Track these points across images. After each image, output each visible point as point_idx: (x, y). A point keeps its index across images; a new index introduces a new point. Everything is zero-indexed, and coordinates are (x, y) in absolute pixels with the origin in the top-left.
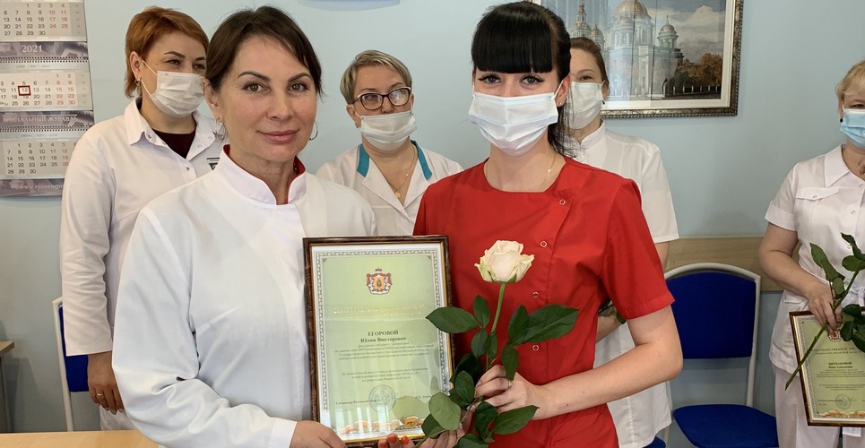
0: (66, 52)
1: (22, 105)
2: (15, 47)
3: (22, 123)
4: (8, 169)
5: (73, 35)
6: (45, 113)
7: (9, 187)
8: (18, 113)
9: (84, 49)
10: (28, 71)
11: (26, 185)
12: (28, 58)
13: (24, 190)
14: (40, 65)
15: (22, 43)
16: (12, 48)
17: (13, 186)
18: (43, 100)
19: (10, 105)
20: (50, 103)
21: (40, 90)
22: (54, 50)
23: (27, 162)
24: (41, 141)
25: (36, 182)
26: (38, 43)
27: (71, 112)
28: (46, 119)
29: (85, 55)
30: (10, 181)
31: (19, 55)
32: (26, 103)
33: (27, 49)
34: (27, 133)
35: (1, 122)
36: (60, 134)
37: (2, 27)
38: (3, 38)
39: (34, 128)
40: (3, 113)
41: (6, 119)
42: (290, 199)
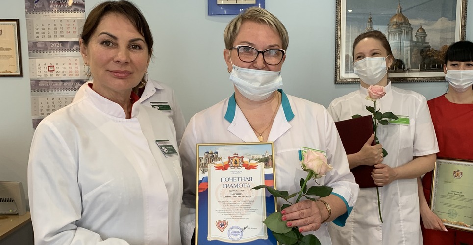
0: (75, 47)
1: (50, 76)
3: (49, 87)
4: (40, 112)
6: (62, 81)
8: (47, 81)
10: (53, 57)
12: (53, 50)
14: (60, 54)
15: (51, 42)
16: (46, 45)
18: (61, 74)
19: (43, 77)
20: (65, 75)
21: (60, 68)
22: (68, 45)
23: (51, 108)
24: (59, 97)
26: (60, 42)
27: (76, 80)
28: (63, 84)
31: (49, 48)
32: (52, 75)
33: (53, 45)
34: (52, 92)
35: (37, 86)
36: (70, 93)
37: (40, 33)
38: (41, 39)
39: (56, 89)
40: (39, 81)
41: (41, 84)
42: (132, 116)
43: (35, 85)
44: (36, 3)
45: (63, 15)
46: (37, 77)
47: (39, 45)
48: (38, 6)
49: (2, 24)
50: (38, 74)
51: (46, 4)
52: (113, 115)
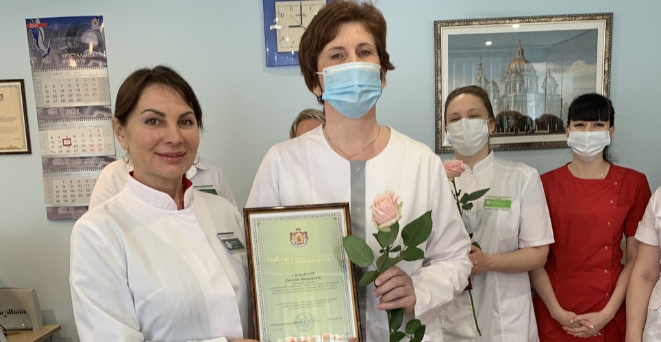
0: (96, 113)
1: (65, 153)
2: (60, 111)
3: (66, 166)
4: (56, 199)
5: (101, 101)
6: (81, 158)
7: (57, 213)
8: (63, 158)
9: (108, 111)
10: (69, 128)
11: (68, 210)
12: (69, 119)
13: (67, 214)
14: (78, 123)
15: (65, 108)
16: (58, 112)
17: (60, 211)
18: (80, 149)
19: (57, 153)
20: (85, 151)
21: (78, 141)
22: (87, 112)
23: (69, 193)
24: (79, 179)
25: (76, 208)
26: (76, 108)
27: (99, 157)
28: (82, 162)
29: (109, 116)
30: (58, 208)
31: (63, 116)
32: (68, 151)
33: (68, 112)
34: (69, 173)
35: (50, 165)
36: (91, 174)
37: (51, 97)
38: (52, 105)
39: (74, 169)
40: (53, 159)
41: (55, 163)
42: (185, 206)
43: (48, 164)
44: (44, 57)
45: (79, 73)
46: (49, 154)
47: (50, 112)
48: (46, 62)
49: (2, 87)
50: (51, 150)
51: (57, 59)
52: (161, 208)
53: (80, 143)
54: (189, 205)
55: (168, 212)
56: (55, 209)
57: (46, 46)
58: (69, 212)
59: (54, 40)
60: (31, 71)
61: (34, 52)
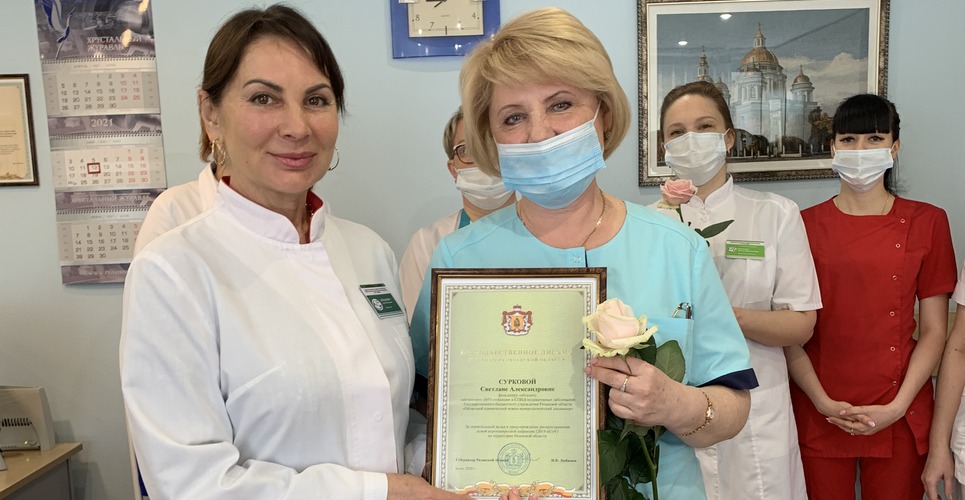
0: (138, 126)
1: (91, 184)
2: (84, 121)
3: (91, 203)
4: (76, 254)
5: (146, 106)
6: (115, 192)
7: (77, 274)
8: (87, 193)
9: (156, 121)
10: (97, 147)
11: (95, 270)
12: (97, 133)
13: (93, 276)
14: (111, 140)
15: (92, 117)
16: (81, 122)
17: (82, 272)
18: (114, 178)
19: (79, 184)
20: (120, 181)
21: (110, 167)
22: (125, 123)
23: (96, 245)
24: (112, 222)
25: (107, 267)
26: (109, 117)
27: (144, 191)
28: (118, 198)
29: (158, 128)
30: (79, 266)
31: (88, 130)
32: (96, 182)
33: (97, 123)
34: (97, 214)
35: (68, 203)
36: (132, 215)
37: (70, 101)
38: (72, 113)
39: (104, 208)
40: (72, 193)
41: (75, 200)
42: (312, 238)
43: (64, 201)
44: (60, 41)
45: (114, 65)
46: (67, 186)
47: (69, 124)
48: (64, 49)
49: (4, 85)
50: (69, 179)
51: (80, 43)
52: (274, 238)
53: (113, 169)
54: (317, 237)
55: (285, 246)
56: (75, 268)
57: (64, 26)
58: (96, 274)
59: (76, 15)
60: (39, 63)
61: (46, 32)
